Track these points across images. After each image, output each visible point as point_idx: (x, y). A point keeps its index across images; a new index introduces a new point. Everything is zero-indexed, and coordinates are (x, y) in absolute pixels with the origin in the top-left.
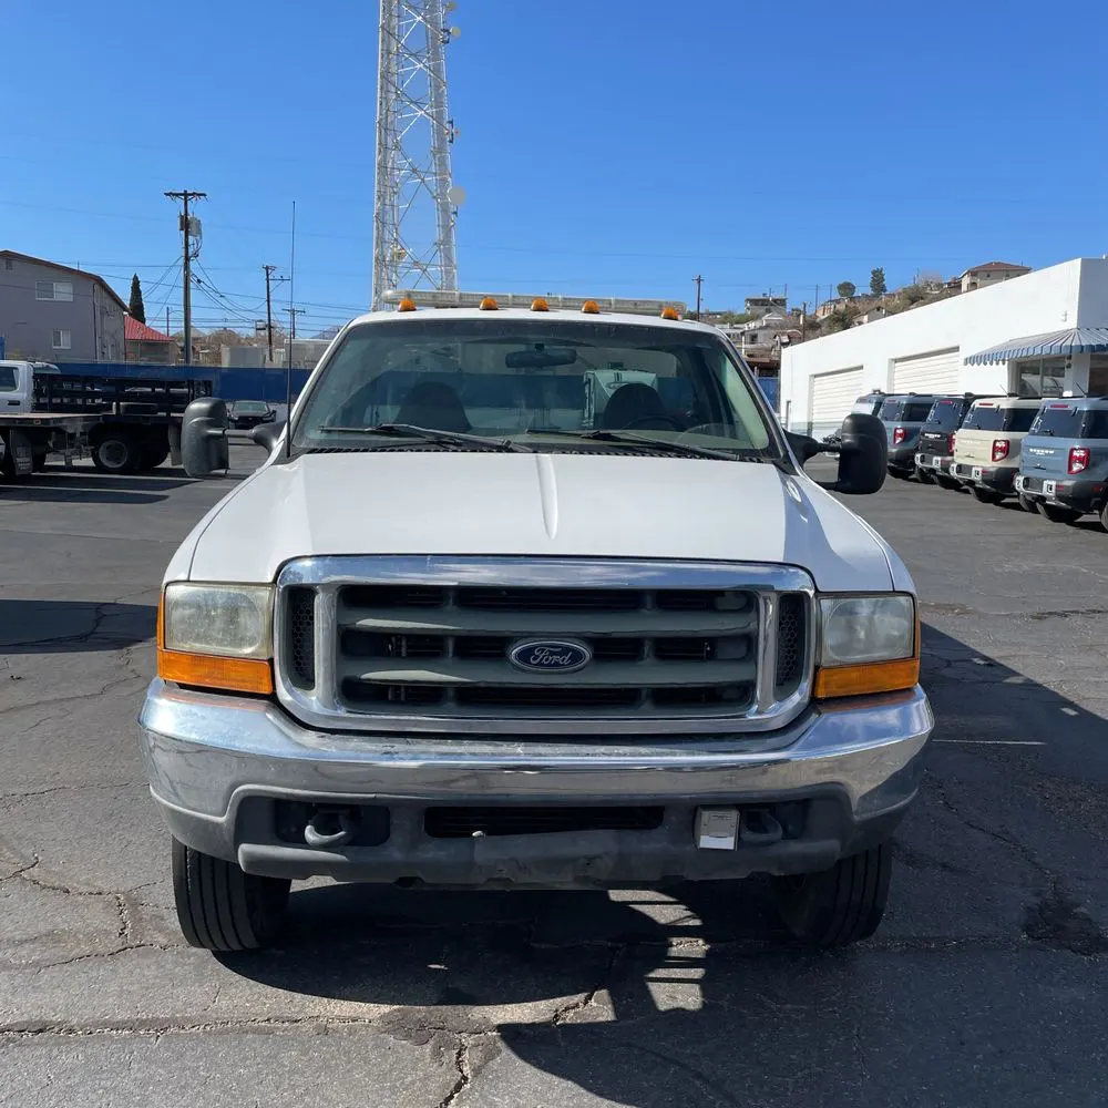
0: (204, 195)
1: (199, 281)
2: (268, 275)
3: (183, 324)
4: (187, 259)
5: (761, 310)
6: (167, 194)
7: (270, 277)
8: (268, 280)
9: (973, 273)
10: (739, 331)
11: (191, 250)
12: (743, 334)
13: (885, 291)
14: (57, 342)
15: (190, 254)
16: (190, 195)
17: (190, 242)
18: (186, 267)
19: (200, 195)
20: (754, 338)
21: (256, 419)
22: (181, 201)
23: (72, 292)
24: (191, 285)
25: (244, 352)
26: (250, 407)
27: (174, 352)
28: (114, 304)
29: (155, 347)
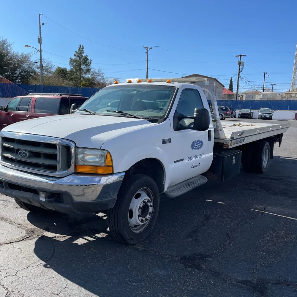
1: (242, 78)
2: (265, 75)
3: (236, 90)
4: (239, 72)
6: (236, 56)
7: (265, 76)
8: (264, 76)
15: (240, 71)
16: (242, 56)
17: (240, 68)
18: (239, 74)
19: (244, 55)
21: (246, 114)
22: (239, 57)
23: (209, 83)
24: (240, 79)
25: (249, 96)
26: (245, 111)
27: (235, 97)
28: (220, 85)
29: (230, 96)
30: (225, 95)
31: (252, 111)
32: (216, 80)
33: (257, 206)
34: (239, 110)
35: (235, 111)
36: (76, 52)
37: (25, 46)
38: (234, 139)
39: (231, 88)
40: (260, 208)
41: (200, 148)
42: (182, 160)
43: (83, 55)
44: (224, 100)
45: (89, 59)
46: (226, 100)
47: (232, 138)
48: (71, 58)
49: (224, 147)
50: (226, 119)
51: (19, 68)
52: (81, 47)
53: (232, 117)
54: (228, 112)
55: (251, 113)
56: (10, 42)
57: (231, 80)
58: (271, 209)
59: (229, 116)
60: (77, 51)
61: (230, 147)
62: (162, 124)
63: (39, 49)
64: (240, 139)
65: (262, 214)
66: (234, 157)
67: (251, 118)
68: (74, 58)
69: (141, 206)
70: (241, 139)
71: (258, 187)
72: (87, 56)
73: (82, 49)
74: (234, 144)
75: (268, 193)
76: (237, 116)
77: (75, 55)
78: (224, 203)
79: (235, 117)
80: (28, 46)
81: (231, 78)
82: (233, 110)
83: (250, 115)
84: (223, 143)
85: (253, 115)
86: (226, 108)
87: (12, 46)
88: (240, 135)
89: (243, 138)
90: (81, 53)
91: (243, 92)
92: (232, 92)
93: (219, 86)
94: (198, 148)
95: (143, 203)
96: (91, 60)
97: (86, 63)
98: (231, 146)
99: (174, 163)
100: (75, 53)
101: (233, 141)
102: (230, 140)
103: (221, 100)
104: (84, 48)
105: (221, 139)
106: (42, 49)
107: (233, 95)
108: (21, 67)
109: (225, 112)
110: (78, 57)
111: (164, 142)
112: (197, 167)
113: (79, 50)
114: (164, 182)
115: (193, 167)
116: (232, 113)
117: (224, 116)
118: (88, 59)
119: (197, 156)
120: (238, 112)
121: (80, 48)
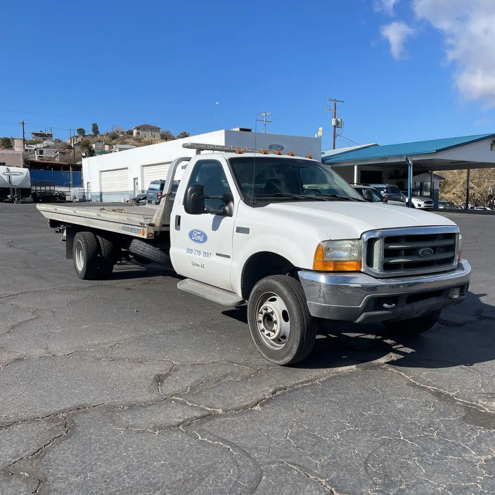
5: (40, 139)
9: (138, 129)
10: (33, 149)
12: (36, 149)
13: (99, 133)
20: (41, 152)
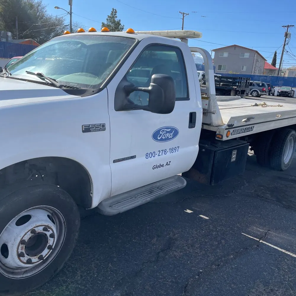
0: (294, 26)
1: (287, 52)
4: (285, 45)
6: (283, 26)
11: (286, 42)
14: (243, 69)
15: (286, 43)
16: (289, 26)
17: (287, 40)
18: (284, 48)
19: (292, 26)
21: (286, 92)
22: (286, 28)
23: (249, 55)
24: (284, 53)
25: (293, 72)
26: (286, 88)
27: (277, 72)
28: (262, 59)
29: (271, 71)
30: (267, 69)
31: (293, 89)
32: (257, 52)
33: (255, 228)
34: (278, 87)
35: (275, 88)
36: (109, 17)
37: (55, 7)
38: (234, 126)
39: (274, 63)
40: (259, 233)
41: (170, 138)
42: (133, 157)
43: (116, 19)
44: (264, 75)
45: (122, 25)
46: (267, 75)
47: (230, 126)
48: (103, 23)
49: (216, 138)
50: (262, 96)
51: (53, 32)
52: (114, 11)
53: (269, 95)
54: (265, 89)
55: (292, 92)
56: (44, 4)
57: (276, 53)
58: (275, 236)
59: (265, 93)
60: (110, 15)
61: (225, 138)
62: (91, 98)
63: (69, 11)
64: (245, 127)
65: (259, 245)
66: (235, 152)
67: (291, 97)
68: (106, 23)
69: (26, 238)
70: (248, 127)
71: (268, 193)
72: (120, 21)
73: (114, 13)
74: (233, 134)
75: (279, 205)
76: (276, 94)
77: (107, 20)
78: (207, 218)
79: (273, 95)
80: (58, 8)
81: (276, 51)
82: (271, 87)
83: (291, 93)
84: (216, 132)
85: (294, 94)
86: (263, 83)
87: (47, 8)
88: (246, 121)
89: (251, 126)
90: (113, 17)
91: (287, 68)
92: (275, 67)
93: (260, 59)
94: (167, 139)
95: (31, 233)
96: (124, 26)
97: (118, 28)
98: (227, 137)
99: (114, 162)
100: (107, 17)
101: (231, 130)
102: (226, 129)
103: (261, 75)
104: (116, 12)
105: (213, 126)
106: (72, 11)
107: (275, 70)
108: (54, 31)
109: (262, 88)
110: (111, 21)
111: (87, 129)
112: (166, 167)
113: (112, 14)
114: (92, 193)
115: (155, 167)
116: (270, 91)
117: (259, 93)
118: (120, 24)
119: (165, 151)
120: (277, 89)
121: (112, 12)
